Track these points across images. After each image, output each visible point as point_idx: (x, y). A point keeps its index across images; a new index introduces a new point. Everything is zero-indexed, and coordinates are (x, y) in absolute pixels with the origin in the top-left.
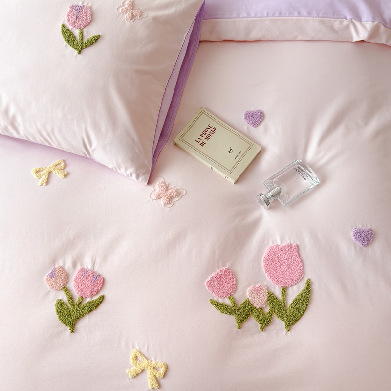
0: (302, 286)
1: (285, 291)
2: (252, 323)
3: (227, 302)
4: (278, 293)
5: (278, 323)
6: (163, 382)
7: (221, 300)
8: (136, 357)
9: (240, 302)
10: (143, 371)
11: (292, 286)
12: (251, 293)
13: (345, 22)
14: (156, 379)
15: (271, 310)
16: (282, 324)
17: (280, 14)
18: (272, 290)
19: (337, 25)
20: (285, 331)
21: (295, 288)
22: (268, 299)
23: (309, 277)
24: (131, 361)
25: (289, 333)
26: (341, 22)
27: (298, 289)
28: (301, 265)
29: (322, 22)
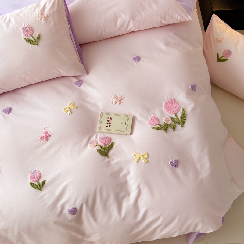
0: (181, 111)
1: (176, 115)
2: (170, 130)
3: (158, 126)
4: (174, 116)
6: (148, 159)
7: (155, 126)
8: (135, 155)
9: (162, 124)
11: (178, 112)
12: (165, 120)
14: (145, 159)
15: (174, 123)
16: (180, 126)
18: (172, 117)
20: (182, 128)
21: (179, 112)
22: (172, 120)
23: (182, 107)
24: (134, 157)
25: (184, 128)
27: (180, 112)
28: (178, 104)
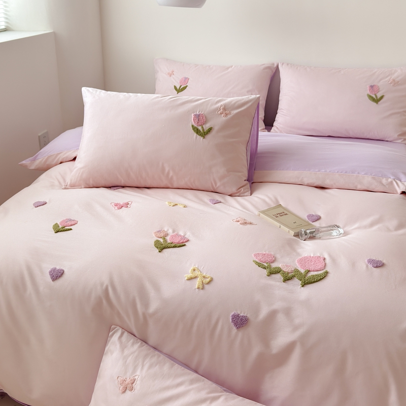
0: (321, 272)
2: (279, 276)
3: (265, 264)
4: (303, 271)
5: (297, 282)
6: (206, 286)
7: (260, 262)
8: (194, 270)
9: (274, 267)
10: (196, 277)
11: (314, 271)
12: (283, 266)
13: (390, 180)
14: (203, 282)
15: (294, 274)
16: (300, 282)
17: (346, 172)
18: (298, 269)
19: (384, 181)
20: (300, 286)
21: (316, 272)
22: (294, 270)
23: (328, 271)
24: (190, 271)
25: (303, 287)
26: (387, 180)
28: (323, 264)
29: (373, 178)
